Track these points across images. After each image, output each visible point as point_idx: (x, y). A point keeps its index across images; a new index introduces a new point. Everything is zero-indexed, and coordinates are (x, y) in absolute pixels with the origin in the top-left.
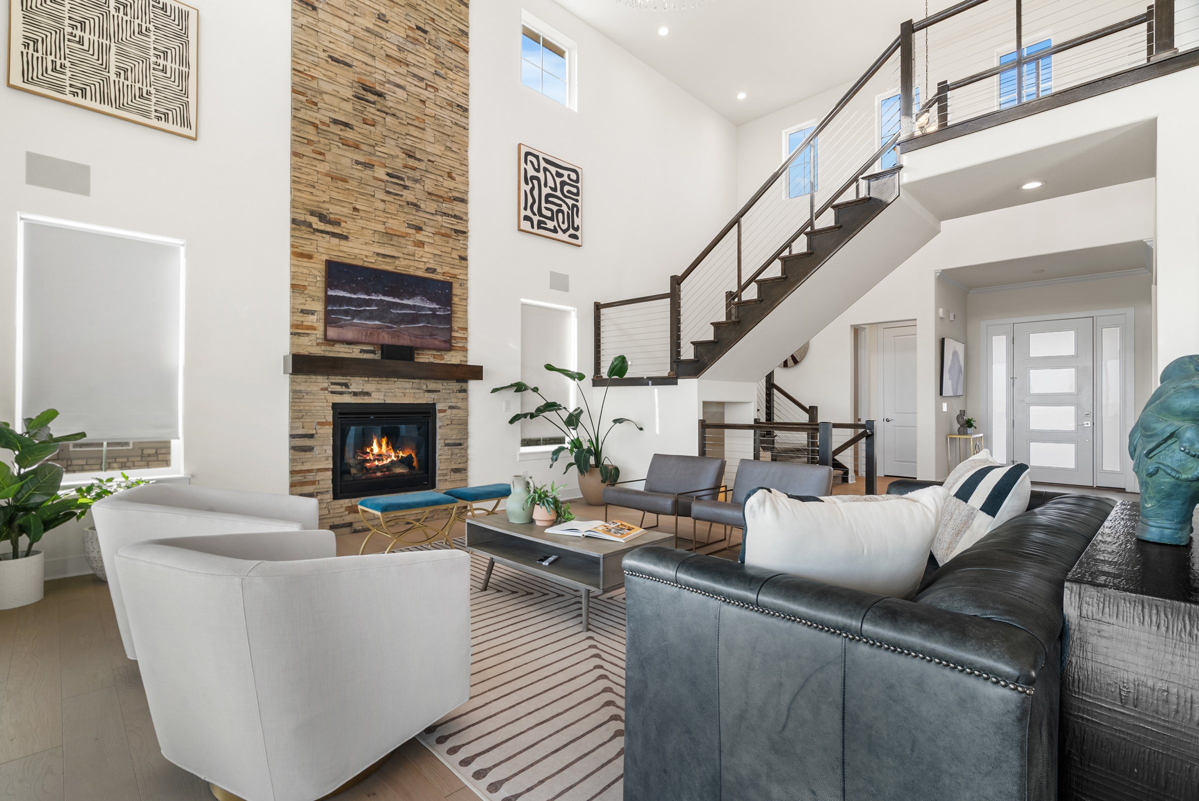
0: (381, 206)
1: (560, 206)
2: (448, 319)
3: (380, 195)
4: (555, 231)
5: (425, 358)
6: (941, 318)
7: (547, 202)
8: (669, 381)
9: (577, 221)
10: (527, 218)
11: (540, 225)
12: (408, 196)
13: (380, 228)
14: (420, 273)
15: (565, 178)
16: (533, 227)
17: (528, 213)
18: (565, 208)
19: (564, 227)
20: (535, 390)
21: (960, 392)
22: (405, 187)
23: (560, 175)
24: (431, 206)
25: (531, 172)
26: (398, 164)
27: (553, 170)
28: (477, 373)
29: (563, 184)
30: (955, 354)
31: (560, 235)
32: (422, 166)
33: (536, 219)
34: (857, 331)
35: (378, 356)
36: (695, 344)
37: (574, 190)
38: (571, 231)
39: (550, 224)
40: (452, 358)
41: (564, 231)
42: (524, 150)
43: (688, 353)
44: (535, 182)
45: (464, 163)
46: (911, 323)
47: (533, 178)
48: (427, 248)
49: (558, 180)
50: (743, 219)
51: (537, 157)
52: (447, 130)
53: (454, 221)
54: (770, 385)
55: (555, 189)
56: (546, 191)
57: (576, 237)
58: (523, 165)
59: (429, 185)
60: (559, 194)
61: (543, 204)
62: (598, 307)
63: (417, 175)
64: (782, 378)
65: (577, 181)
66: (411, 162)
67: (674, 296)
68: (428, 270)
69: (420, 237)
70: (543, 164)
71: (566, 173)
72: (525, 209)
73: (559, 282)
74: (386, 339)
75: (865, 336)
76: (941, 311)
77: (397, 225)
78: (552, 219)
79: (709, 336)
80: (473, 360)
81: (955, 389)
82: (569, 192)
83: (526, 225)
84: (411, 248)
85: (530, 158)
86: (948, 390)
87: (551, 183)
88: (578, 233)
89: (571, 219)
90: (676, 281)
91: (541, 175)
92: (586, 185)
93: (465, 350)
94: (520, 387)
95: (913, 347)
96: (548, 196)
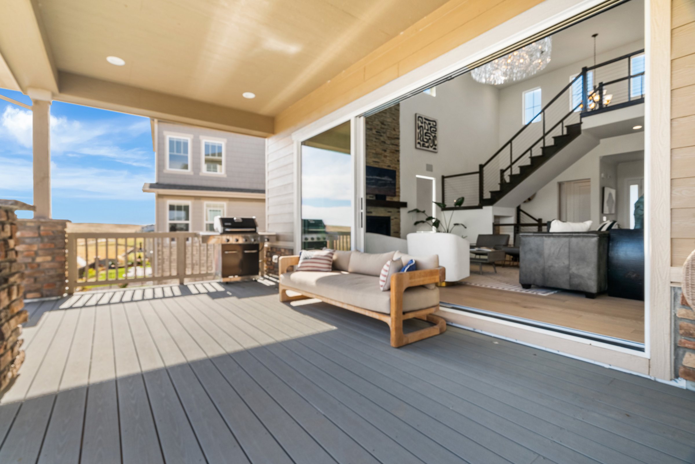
0: (374, 143)
1: (429, 136)
2: (394, 184)
3: (374, 140)
4: (428, 147)
5: (388, 199)
6: (603, 178)
7: (426, 135)
8: (480, 207)
9: (436, 142)
10: (419, 143)
11: (423, 145)
12: (382, 139)
13: (374, 151)
14: (386, 168)
15: (432, 125)
16: (420, 146)
17: (419, 141)
18: (431, 137)
19: (431, 145)
20: (424, 212)
21: (613, 212)
22: (381, 136)
23: (430, 124)
24: (388, 142)
25: (420, 124)
26: (379, 127)
27: (427, 122)
28: (404, 205)
29: (431, 127)
30: (610, 195)
31: (430, 149)
32: (386, 127)
33: (422, 143)
34: (560, 184)
35: (374, 198)
36: (492, 193)
37: (434, 129)
38: (434, 147)
39: (427, 145)
40: (395, 199)
41: (431, 147)
42: (418, 116)
43: (487, 195)
44: (421, 128)
45: (398, 124)
46: (588, 180)
47: (421, 126)
48: (388, 158)
49: (429, 126)
50: (513, 142)
51: (422, 118)
52: (393, 112)
53: (395, 147)
54: (519, 210)
55: (428, 130)
56: (425, 131)
57: (435, 149)
58: (417, 122)
59: (388, 134)
60: (429, 132)
61: (424, 137)
62: (443, 178)
63: (384, 130)
64: (523, 208)
65: (436, 125)
66: (383, 126)
67: (481, 172)
68: (389, 166)
69: (386, 154)
70: (424, 120)
71: (431, 123)
72: (418, 139)
73: (429, 168)
74: (377, 192)
75: (564, 187)
76: (603, 175)
77: (379, 150)
78: (427, 142)
79: (498, 188)
80: (402, 199)
81: (610, 210)
82: (433, 130)
83: (418, 146)
84: (383, 158)
85: (420, 119)
86: (606, 210)
87: (427, 128)
88: (436, 147)
89: (433, 142)
90: (482, 167)
91: (423, 125)
92: (439, 127)
93: (399, 196)
94: (417, 211)
95: (588, 192)
96: (426, 133)
